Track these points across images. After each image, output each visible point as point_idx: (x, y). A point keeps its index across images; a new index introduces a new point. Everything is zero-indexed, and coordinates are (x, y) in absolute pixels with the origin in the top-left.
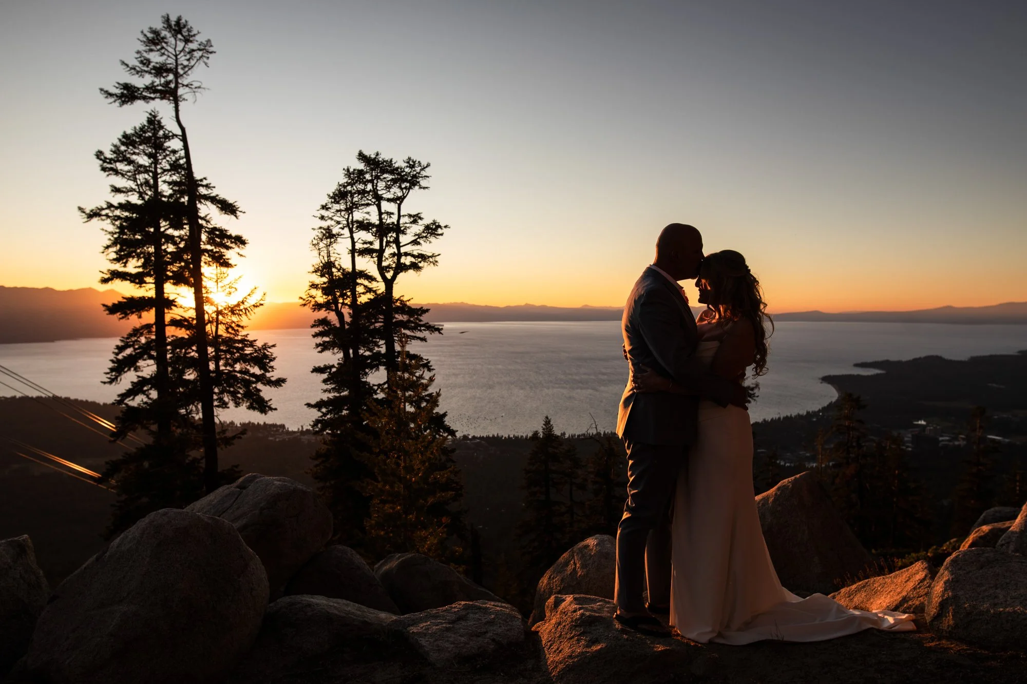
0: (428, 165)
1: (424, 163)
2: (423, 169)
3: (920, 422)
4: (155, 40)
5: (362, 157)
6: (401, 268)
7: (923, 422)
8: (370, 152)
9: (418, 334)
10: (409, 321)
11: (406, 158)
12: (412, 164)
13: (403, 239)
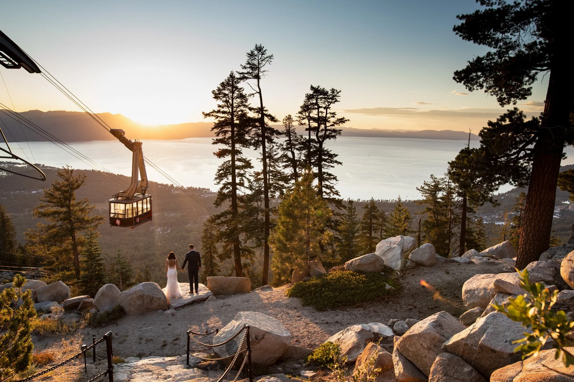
0: (340, 91)
1: (338, 91)
2: (338, 93)
3: (566, 202)
4: (251, 55)
5: (312, 88)
6: (326, 137)
7: (568, 202)
8: (315, 86)
9: (331, 164)
10: (328, 159)
11: (331, 89)
12: (333, 91)
13: (328, 124)
